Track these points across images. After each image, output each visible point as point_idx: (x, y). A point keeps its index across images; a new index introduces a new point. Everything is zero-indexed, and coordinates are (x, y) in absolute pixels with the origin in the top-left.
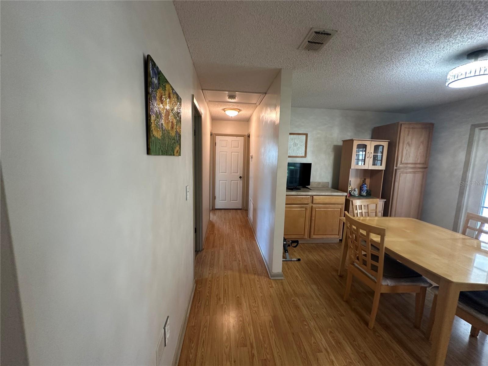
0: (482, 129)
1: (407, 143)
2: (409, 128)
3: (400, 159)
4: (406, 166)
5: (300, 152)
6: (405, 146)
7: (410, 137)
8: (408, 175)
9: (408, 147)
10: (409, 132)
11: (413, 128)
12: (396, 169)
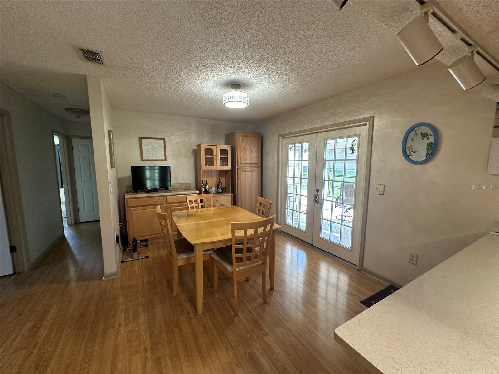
0: (283, 138)
1: (243, 148)
2: (243, 136)
3: (239, 161)
4: (244, 166)
5: (160, 156)
6: (242, 150)
7: (244, 143)
8: (247, 173)
9: (244, 150)
10: (243, 139)
11: (246, 136)
12: (237, 169)
